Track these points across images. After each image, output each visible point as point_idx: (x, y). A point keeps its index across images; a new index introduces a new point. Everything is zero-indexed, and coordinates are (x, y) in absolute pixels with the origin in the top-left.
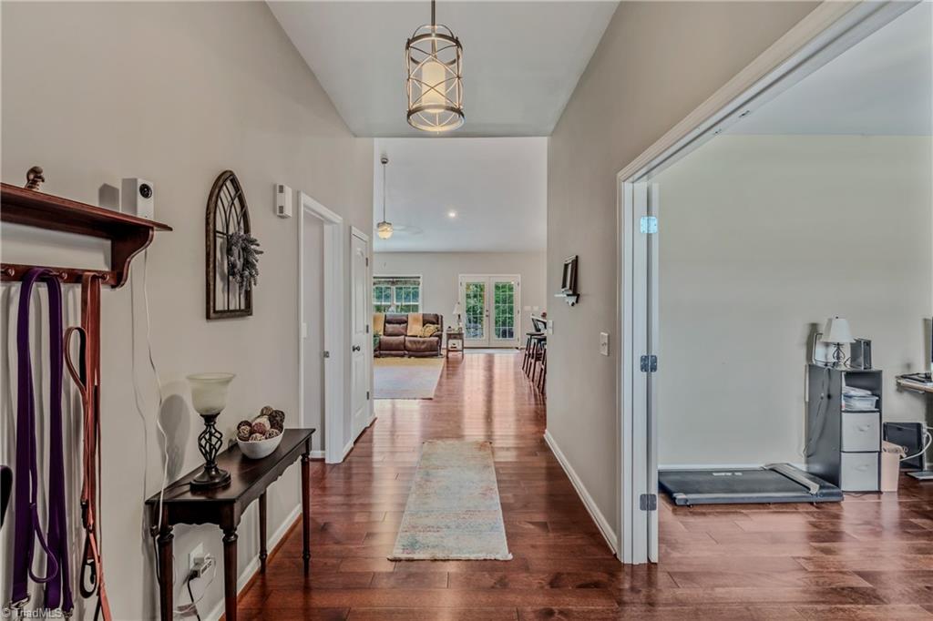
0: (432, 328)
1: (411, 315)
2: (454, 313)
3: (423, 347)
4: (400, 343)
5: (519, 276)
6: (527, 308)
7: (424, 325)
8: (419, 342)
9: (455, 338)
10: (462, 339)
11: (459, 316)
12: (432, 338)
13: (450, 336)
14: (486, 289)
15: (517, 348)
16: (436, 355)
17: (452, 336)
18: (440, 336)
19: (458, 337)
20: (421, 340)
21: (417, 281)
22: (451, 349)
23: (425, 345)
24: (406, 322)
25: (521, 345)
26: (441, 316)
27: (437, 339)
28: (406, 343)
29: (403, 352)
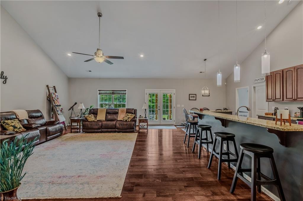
0: (131, 116)
1: (120, 109)
2: (143, 108)
3: (125, 127)
4: (113, 125)
5: (175, 90)
6: (179, 106)
7: (126, 114)
8: (124, 124)
9: (143, 122)
10: (147, 122)
11: (146, 110)
12: (131, 123)
13: (140, 121)
14: (159, 96)
15: (174, 125)
16: (133, 132)
17: (142, 121)
18: (135, 121)
19: (145, 121)
20: (125, 123)
21: (124, 92)
22: (141, 128)
23: (127, 126)
24: (117, 113)
25: (176, 124)
26: (136, 110)
27: (133, 123)
28: (116, 125)
29: (114, 130)
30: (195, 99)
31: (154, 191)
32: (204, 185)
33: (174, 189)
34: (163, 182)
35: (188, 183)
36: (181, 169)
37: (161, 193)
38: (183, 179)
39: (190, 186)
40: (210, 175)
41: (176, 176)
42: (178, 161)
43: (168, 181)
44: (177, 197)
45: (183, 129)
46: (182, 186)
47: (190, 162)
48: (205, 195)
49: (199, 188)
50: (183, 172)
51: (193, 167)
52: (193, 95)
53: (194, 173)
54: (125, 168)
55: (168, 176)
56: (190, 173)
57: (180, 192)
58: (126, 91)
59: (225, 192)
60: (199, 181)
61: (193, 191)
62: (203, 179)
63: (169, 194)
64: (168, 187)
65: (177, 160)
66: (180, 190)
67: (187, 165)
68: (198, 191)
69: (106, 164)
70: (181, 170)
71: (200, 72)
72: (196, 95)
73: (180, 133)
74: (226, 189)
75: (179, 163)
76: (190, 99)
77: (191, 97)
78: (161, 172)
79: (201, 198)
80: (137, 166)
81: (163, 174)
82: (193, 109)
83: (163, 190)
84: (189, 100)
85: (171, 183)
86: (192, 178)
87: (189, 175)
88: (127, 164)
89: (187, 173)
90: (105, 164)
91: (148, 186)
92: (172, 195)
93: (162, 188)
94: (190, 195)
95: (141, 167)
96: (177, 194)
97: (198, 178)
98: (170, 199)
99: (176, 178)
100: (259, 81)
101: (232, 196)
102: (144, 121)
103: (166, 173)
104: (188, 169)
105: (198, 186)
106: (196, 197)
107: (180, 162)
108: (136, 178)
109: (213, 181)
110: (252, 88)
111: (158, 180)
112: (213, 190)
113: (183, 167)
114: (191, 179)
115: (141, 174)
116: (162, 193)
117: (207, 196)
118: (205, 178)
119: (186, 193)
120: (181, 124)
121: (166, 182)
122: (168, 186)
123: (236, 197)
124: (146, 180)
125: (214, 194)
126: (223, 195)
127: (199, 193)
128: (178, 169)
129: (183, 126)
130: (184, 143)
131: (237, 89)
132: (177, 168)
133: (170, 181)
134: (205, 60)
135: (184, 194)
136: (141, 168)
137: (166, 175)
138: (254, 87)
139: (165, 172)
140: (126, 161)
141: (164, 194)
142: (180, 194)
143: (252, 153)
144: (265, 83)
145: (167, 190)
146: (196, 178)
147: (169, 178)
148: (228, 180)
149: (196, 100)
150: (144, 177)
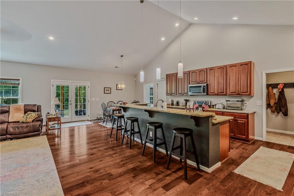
0: (34, 115)
1: (12, 106)
3: (25, 130)
5: (89, 82)
6: (93, 99)
7: (25, 113)
8: (22, 127)
10: (59, 120)
11: (56, 105)
12: (35, 123)
13: (50, 120)
15: (88, 120)
16: (38, 135)
17: (52, 119)
18: (41, 121)
19: (57, 119)
20: (25, 125)
21: (17, 82)
22: (50, 128)
23: (29, 128)
24: (8, 112)
25: (90, 118)
26: (40, 106)
27: (39, 123)
28: (8, 130)
29: (5, 136)
30: (110, 92)
31: (108, 193)
32: (146, 170)
33: (125, 183)
34: (112, 181)
35: (134, 174)
36: (121, 162)
37: (115, 192)
38: (128, 171)
39: (137, 175)
40: (146, 161)
41: (120, 171)
42: (114, 156)
43: (115, 178)
44: (132, 190)
45: (101, 124)
46: (130, 177)
47: (125, 154)
48: (151, 178)
49: (144, 175)
50: (124, 165)
51: (130, 157)
52: (107, 89)
53: (134, 163)
54: (55, 183)
55: (113, 174)
56: (130, 164)
57: (132, 184)
58: (19, 80)
59: (163, 170)
60: (141, 168)
61: (142, 178)
62: (143, 166)
63: (123, 190)
64: (119, 184)
65: (112, 155)
66: (131, 182)
67: (124, 158)
68: (145, 176)
69: (20, 187)
70: (121, 164)
71: (116, 67)
72: (111, 88)
73: (99, 128)
74: (162, 168)
75: (116, 158)
76: (105, 92)
77: (106, 90)
78: (103, 172)
79: (150, 181)
80: (70, 175)
81: (105, 173)
82: (110, 102)
83: (116, 189)
84: (104, 93)
85: (119, 179)
86: (134, 167)
87: (131, 166)
88: (55, 177)
89: (127, 165)
90: (17, 188)
91: (98, 192)
92: (127, 189)
93: (114, 187)
94: (141, 183)
95: (76, 174)
96: (130, 187)
97: (139, 166)
98: (127, 193)
99: (122, 173)
100: (161, 80)
101: (169, 171)
102: (55, 120)
103: (109, 172)
104: (127, 161)
105: (143, 173)
106: (146, 182)
107: (116, 156)
108: (77, 189)
109: (151, 165)
110: (156, 84)
111: (105, 181)
112: (155, 172)
113: (122, 160)
114: (134, 169)
115: (81, 182)
116: (117, 192)
117: (154, 178)
118: (144, 164)
119: (137, 183)
120: (96, 119)
121: (114, 180)
122: (117, 183)
123: (171, 171)
124: (91, 186)
125: (157, 174)
126: (163, 172)
127: (147, 178)
128: (118, 163)
129: (99, 120)
130: (110, 137)
131: (145, 85)
132: (116, 163)
133: (118, 177)
134: (122, 56)
135: (136, 184)
136: (78, 175)
137: (110, 173)
138: (157, 84)
139: (107, 170)
140: (51, 174)
141: (119, 192)
142: (132, 185)
143: (183, 135)
144: (165, 81)
145: (119, 187)
146: (137, 167)
147: (114, 175)
148: (160, 160)
149: (110, 93)
150: (87, 184)
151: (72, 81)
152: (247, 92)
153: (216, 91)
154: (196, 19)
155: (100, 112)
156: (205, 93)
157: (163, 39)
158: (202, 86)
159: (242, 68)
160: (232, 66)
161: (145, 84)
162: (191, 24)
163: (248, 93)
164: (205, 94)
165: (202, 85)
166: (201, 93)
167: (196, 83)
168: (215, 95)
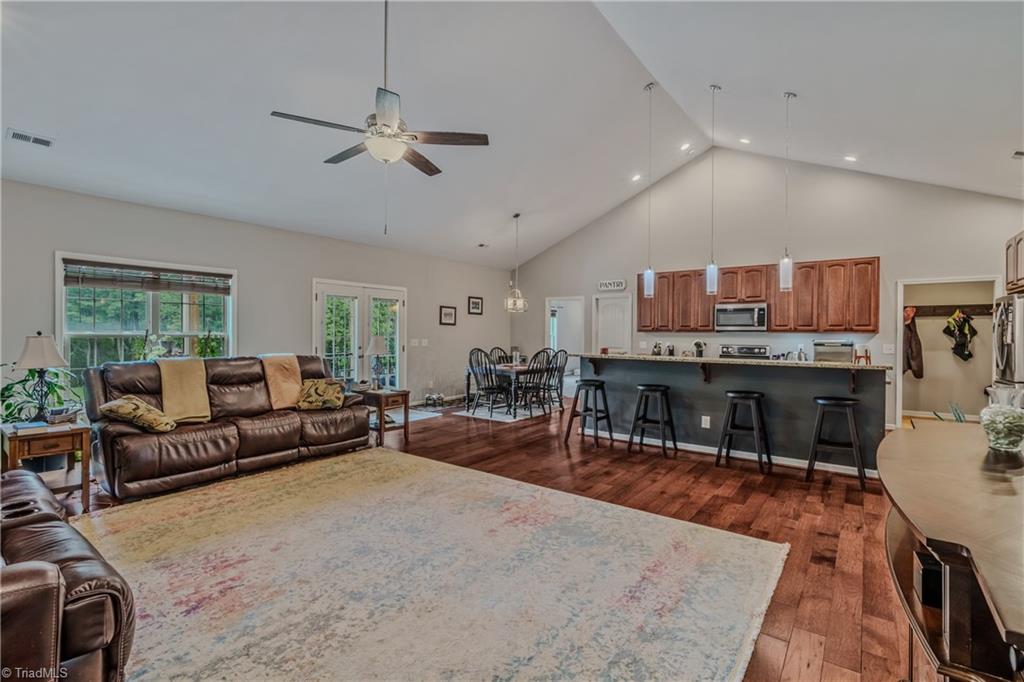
1: (270, 362)
6: (414, 342)
7: (303, 381)
10: (405, 403)
16: (363, 445)
17: (390, 399)
19: (400, 399)
22: (387, 427)
28: (305, 429)
29: (295, 451)
30: (453, 322)
52: (448, 311)
58: (230, 276)
71: (480, 245)
72: (455, 308)
76: (443, 321)
77: (444, 314)
84: (441, 323)
100: (610, 288)
102: (397, 401)
110: (594, 300)
120: (422, 402)
131: (549, 300)
134: (517, 216)
138: (597, 300)
149: (454, 324)
151: (366, 286)
152: (869, 325)
153: (791, 320)
154: (745, 141)
155: (431, 382)
156: (764, 325)
157: (636, 178)
158: (756, 310)
159: (859, 270)
160: (833, 264)
161: (550, 298)
162: (713, 149)
163: (871, 328)
164: (765, 328)
165: (756, 306)
166: (753, 325)
167: (736, 300)
168: (790, 331)
